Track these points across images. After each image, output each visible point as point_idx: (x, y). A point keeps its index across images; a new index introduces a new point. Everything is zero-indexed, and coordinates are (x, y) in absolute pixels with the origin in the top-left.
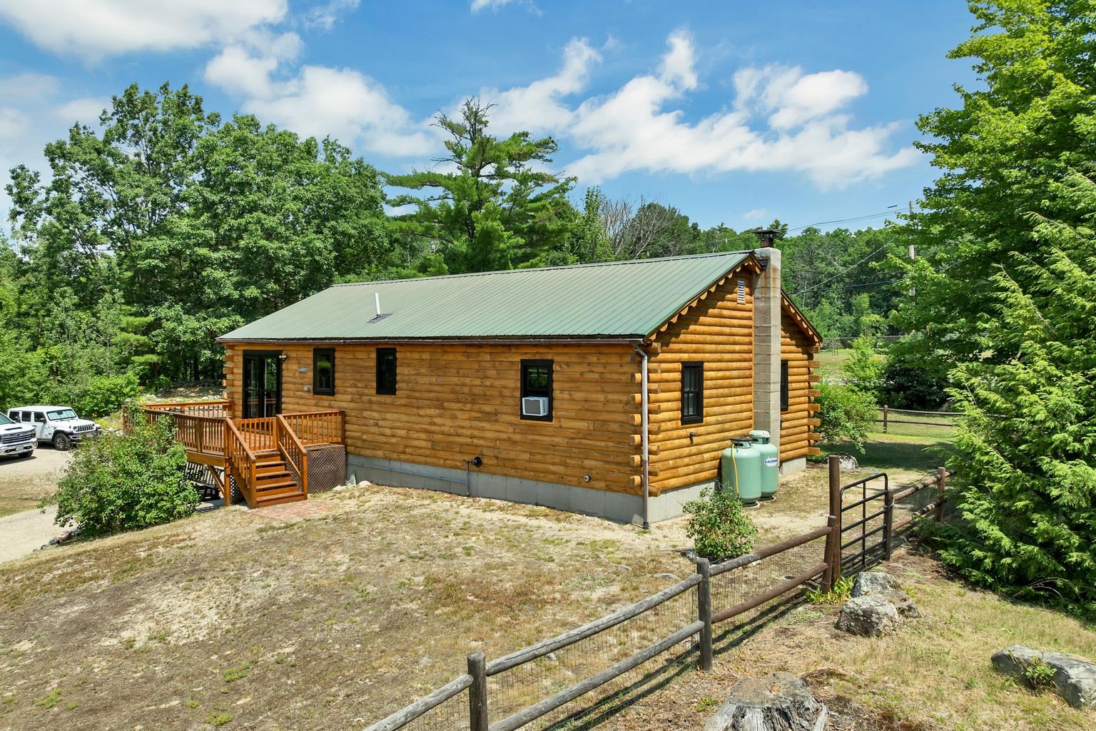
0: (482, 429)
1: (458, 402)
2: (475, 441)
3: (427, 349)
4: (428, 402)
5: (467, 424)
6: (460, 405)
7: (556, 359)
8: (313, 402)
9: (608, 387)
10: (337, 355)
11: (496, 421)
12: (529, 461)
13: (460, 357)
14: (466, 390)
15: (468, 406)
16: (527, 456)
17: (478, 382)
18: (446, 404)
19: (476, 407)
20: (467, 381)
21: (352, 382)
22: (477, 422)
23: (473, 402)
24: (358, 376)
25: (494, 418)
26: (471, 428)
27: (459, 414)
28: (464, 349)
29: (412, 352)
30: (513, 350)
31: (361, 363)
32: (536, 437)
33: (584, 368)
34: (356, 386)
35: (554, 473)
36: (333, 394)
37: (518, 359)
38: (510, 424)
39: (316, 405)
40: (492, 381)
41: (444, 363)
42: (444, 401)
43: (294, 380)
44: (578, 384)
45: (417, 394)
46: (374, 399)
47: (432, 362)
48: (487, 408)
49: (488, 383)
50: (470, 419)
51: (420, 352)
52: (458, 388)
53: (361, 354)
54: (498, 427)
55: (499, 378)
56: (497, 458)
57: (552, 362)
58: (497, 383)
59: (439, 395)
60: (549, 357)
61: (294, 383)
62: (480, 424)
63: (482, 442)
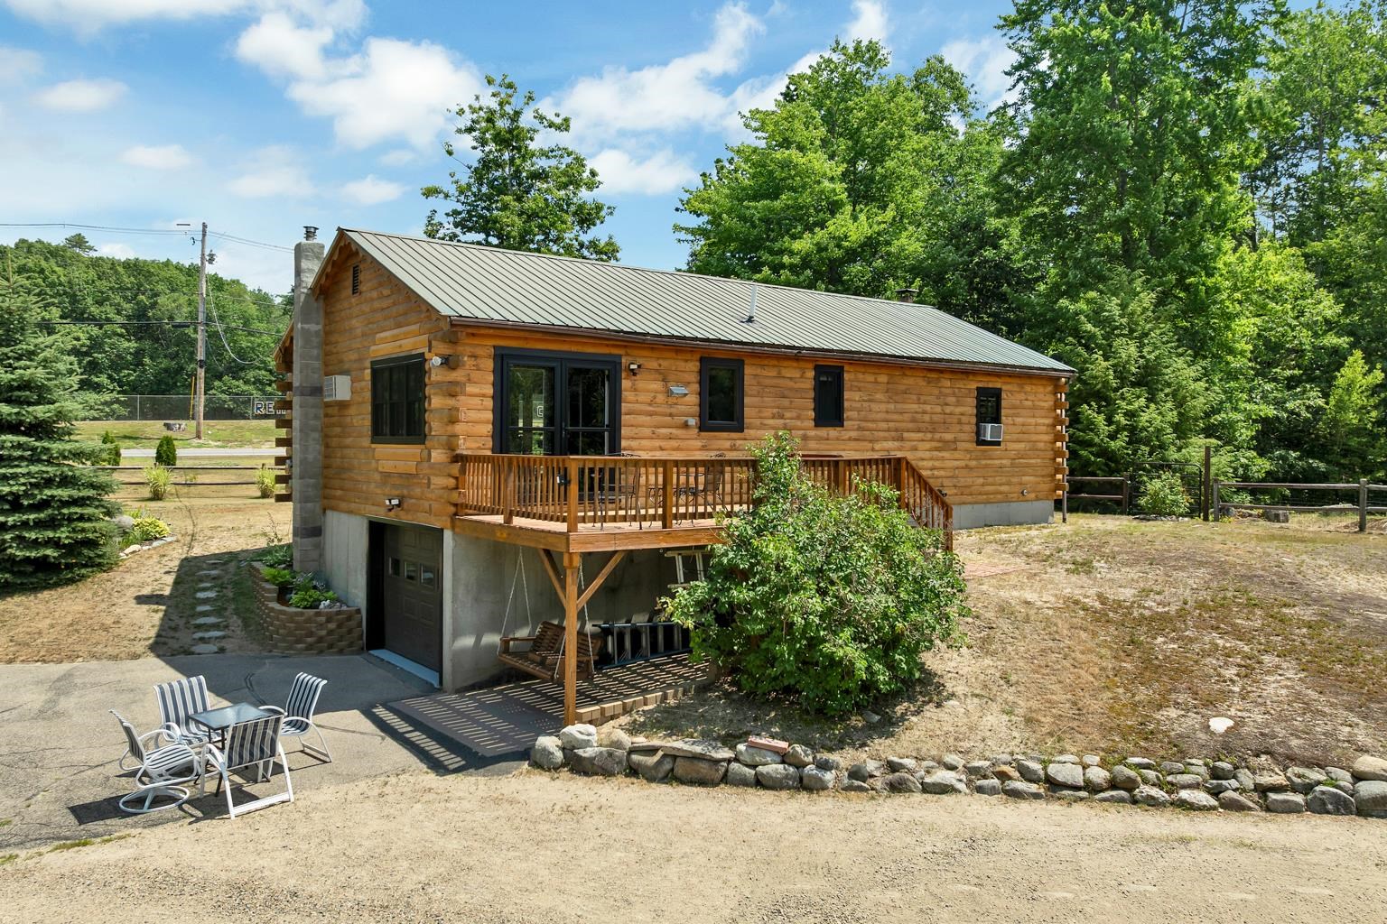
0: (943, 459)
1: (919, 431)
2: (936, 472)
3: (883, 371)
4: (886, 434)
5: (928, 455)
6: (920, 435)
7: (1004, 387)
8: (698, 444)
9: (1038, 412)
10: (748, 370)
11: (956, 449)
12: (983, 485)
13: (922, 383)
14: (927, 418)
15: (929, 436)
16: (981, 480)
17: (938, 409)
18: (905, 435)
19: (937, 436)
20: (928, 408)
21: (775, 411)
22: (937, 453)
23: (933, 431)
24: (786, 402)
25: (953, 446)
26: (931, 459)
27: (921, 445)
28: (925, 373)
29: (864, 373)
30: (971, 377)
31: (791, 384)
32: (989, 462)
33: (1022, 396)
34: (782, 417)
35: (1001, 493)
36: (741, 429)
37: (974, 386)
38: (967, 451)
39: (704, 448)
40: (952, 408)
41: (903, 387)
42: (903, 431)
43: (651, 409)
44: (1019, 411)
45: (870, 425)
46: (812, 433)
47: (890, 386)
48: (948, 437)
49: (948, 409)
50: (930, 450)
51: (875, 373)
52: (919, 416)
53: (791, 371)
54: (957, 454)
55: (958, 404)
56: (955, 486)
57: (1000, 389)
58: (958, 410)
59: (898, 424)
60: (998, 386)
61: (651, 414)
62: (941, 454)
63: (942, 473)
